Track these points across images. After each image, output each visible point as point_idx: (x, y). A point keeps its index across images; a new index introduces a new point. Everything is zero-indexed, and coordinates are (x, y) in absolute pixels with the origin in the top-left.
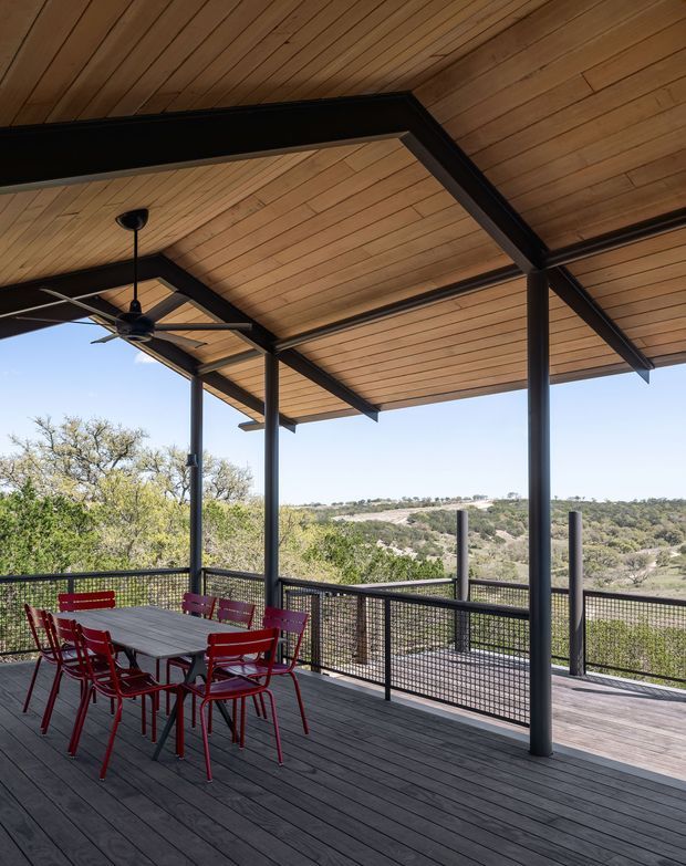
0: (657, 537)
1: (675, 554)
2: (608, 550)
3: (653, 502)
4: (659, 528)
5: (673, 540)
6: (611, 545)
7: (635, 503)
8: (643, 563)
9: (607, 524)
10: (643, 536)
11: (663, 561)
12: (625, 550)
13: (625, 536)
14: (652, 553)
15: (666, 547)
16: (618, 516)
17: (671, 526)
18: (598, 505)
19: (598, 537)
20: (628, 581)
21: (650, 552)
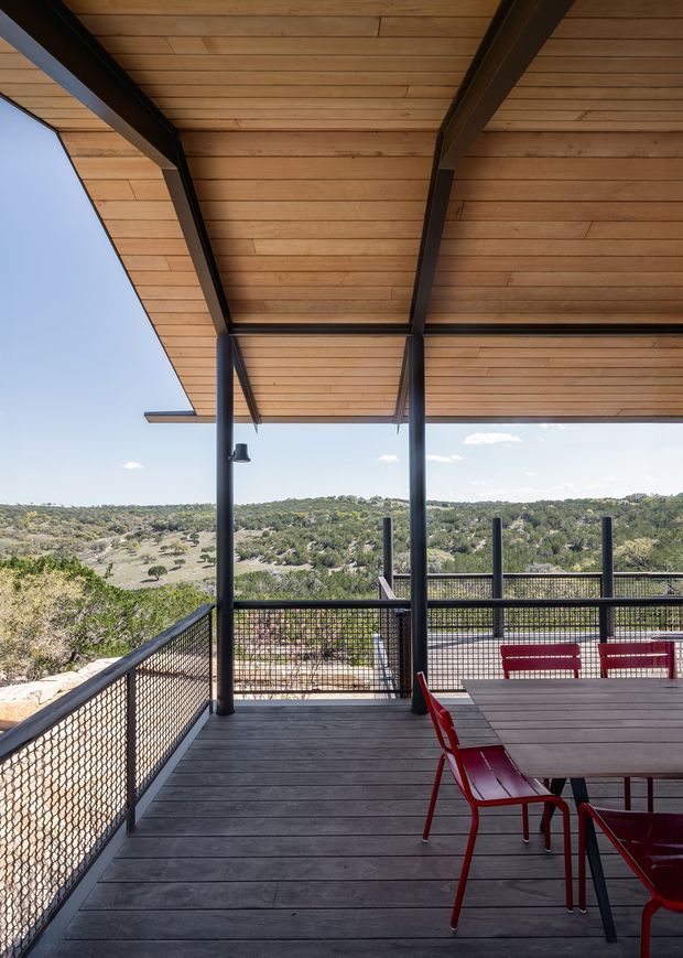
0: (110, 530)
1: (123, 540)
2: (76, 540)
3: (105, 507)
4: (110, 524)
5: (120, 531)
6: (78, 536)
7: (93, 508)
8: (102, 547)
9: (74, 522)
10: (100, 529)
11: (115, 545)
12: (88, 539)
13: (87, 530)
14: (107, 540)
15: (117, 536)
16: (82, 516)
17: (118, 523)
18: (66, 509)
19: (68, 531)
20: (93, 560)
21: (106, 540)
